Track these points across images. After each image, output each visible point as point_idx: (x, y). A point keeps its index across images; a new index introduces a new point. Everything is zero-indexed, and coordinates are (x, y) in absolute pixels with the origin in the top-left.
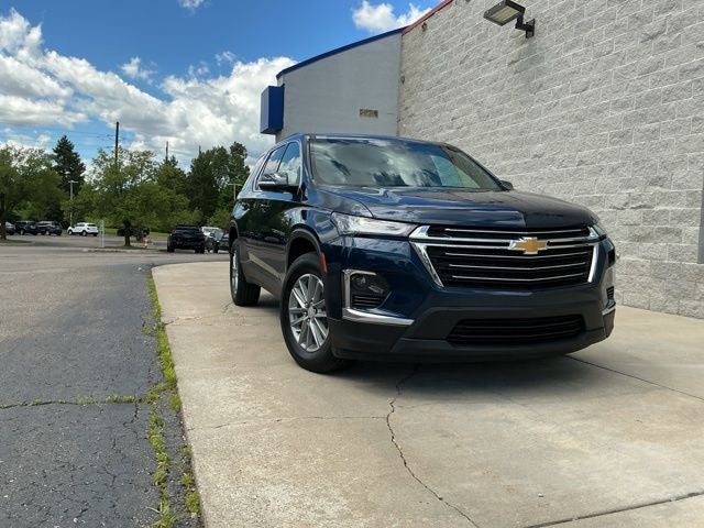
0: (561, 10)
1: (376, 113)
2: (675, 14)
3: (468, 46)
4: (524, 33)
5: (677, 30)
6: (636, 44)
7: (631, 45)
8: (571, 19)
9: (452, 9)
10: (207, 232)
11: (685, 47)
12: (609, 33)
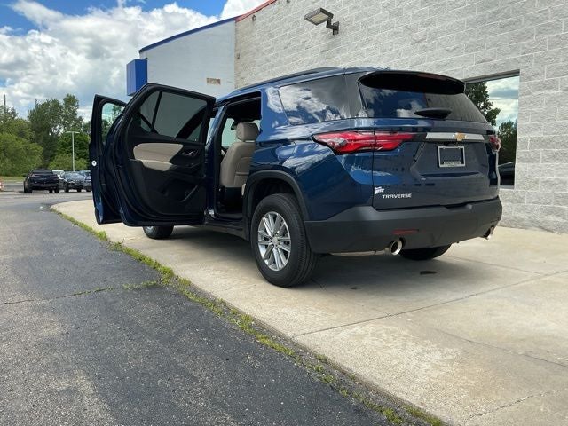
0: (357, 18)
1: (219, 81)
2: (432, 28)
3: (290, 36)
4: (332, 31)
5: (433, 39)
6: (408, 46)
7: (404, 46)
8: (364, 24)
9: (275, 7)
11: (439, 49)
12: (390, 36)
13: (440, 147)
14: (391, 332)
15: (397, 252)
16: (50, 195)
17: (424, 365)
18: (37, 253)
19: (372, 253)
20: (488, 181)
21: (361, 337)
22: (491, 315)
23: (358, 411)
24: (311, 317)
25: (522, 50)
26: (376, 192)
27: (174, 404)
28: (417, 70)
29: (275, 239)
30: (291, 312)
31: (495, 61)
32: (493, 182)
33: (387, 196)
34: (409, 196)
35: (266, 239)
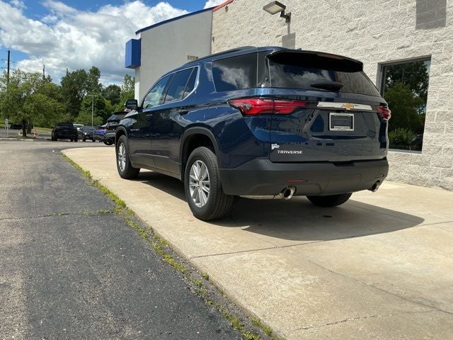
0: (305, 9)
1: (197, 58)
3: (253, 23)
4: (285, 19)
5: (364, 28)
6: (343, 33)
10: (78, 126)
11: (367, 37)
12: (330, 25)
13: (331, 114)
14: (271, 260)
15: (289, 197)
16: (71, 143)
17: (283, 286)
18: (33, 184)
19: (271, 197)
20: (379, 145)
21: (245, 261)
22: (360, 253)
23: (212, 317)
24: (213, 244)
25: (434, 39)
26: (273, 148)
27: (75, 301)
28: (316, 50)
29: (201, 182)
30: (199, 240)
31: (412, 47)
32: (383, 145)
33: (282, 152)
34: (301, 152)
35: (195, 182)
